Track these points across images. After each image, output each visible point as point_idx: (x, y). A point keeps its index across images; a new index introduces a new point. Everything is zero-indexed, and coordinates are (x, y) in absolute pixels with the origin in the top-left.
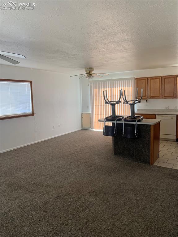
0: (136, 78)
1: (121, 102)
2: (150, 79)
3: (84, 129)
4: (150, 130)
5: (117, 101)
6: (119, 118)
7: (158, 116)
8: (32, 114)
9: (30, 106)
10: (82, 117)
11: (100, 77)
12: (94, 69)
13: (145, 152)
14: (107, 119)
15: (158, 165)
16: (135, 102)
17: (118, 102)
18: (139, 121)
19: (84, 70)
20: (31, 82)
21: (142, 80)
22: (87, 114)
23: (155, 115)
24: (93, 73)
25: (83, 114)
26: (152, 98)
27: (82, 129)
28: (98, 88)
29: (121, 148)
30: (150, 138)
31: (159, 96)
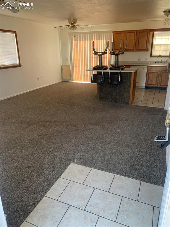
0: (114, 32)
1: (107, 53)
2: (126, 33)
3: (64, 81)
4: (131, 77)
5: (103, 52)
6: (105, 68)
7: (132, 67)
8: (19, 66)
9: (16, 57)
10: (62, 70)
11: (82, 29)
12: (77, 20)
13: (126, 95)
14: (94, 69)
15: (135, 105)
16: (119, 52)
17: (105, 53)
18: (122, 69)
19: (67, 21)
20: (15, 32)
21: (119, 33)
22: (66, 66)
23: (130, 66)
24: (76, 24)
25: (63, 67)
26: (127, 50)
27: (63, 81)
28: (78, 41)
29: (105, 93)
30: (130, 84)
31: (133, 49)
